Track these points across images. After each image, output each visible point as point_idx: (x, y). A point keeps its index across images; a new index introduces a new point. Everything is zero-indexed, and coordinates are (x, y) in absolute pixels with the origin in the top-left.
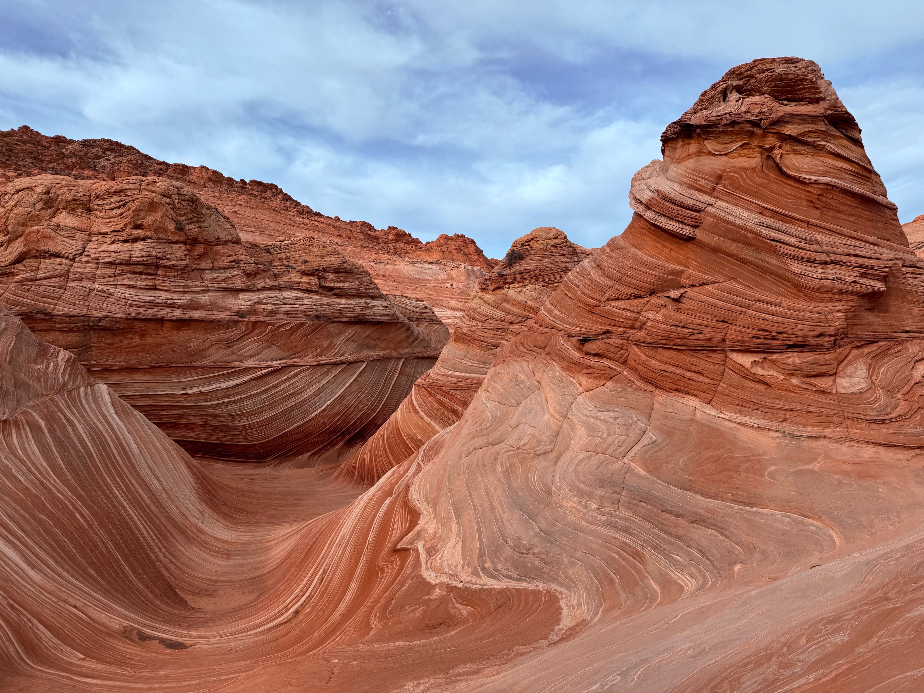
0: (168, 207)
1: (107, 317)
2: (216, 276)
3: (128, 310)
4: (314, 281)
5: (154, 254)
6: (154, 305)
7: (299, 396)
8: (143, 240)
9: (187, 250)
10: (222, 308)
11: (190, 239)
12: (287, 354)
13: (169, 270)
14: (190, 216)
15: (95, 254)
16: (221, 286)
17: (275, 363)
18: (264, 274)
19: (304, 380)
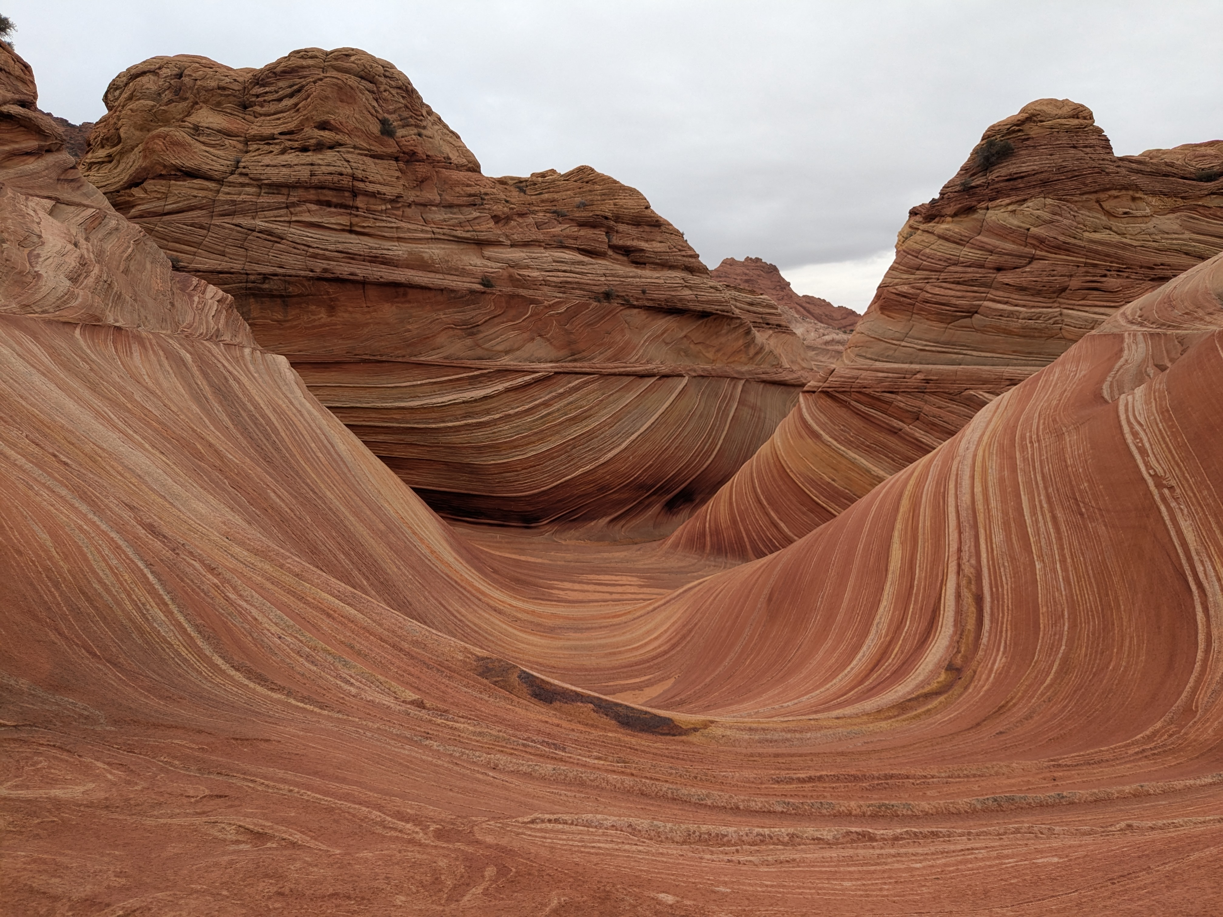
0: (370, 96)
1: (276, 275)
2: (446, 216)
3: (311, 263)
4: (600, 234)
5: (349, 171)
6: (351, 257)
7: (584, 423)
8: (331, 148)
9: (401, 170)
10: (456, 270)
11: (404, 153)
12: (562, 353)
13: (372, 200)
14: (405, 114)
15: (255, 171)
16: (455, 233)
17: (543, 365)
18: (520, 220)
19: (591, 397)
